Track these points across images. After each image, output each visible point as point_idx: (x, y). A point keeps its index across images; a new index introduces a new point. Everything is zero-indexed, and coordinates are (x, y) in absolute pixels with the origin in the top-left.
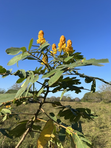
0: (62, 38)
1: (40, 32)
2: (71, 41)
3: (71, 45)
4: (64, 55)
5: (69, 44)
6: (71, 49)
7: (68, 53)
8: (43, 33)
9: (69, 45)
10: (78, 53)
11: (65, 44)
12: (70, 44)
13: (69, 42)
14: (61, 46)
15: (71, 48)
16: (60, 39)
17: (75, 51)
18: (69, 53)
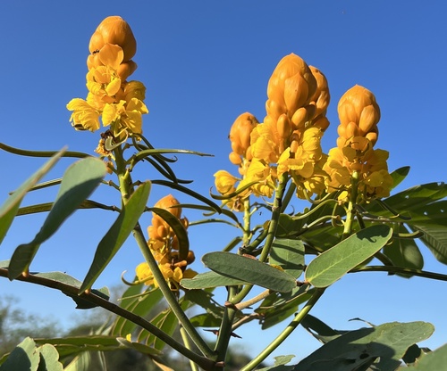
0: (284, 80)
1: (105, 31)
2: (372, 101)
3: (373, 129)
4: (310, 219)
5: (350, 127)
6: (369, 169)
7: (343, 196)
8: (126, 41)
9: (357, 133)
10: (433, 186)
11: (310, 135)
12: (364, 125)
13: (357, 103)
14: (275, 154)
15: (367, 156)
16: (270, 91)
17: (403, 171)
18: (353, 196)
